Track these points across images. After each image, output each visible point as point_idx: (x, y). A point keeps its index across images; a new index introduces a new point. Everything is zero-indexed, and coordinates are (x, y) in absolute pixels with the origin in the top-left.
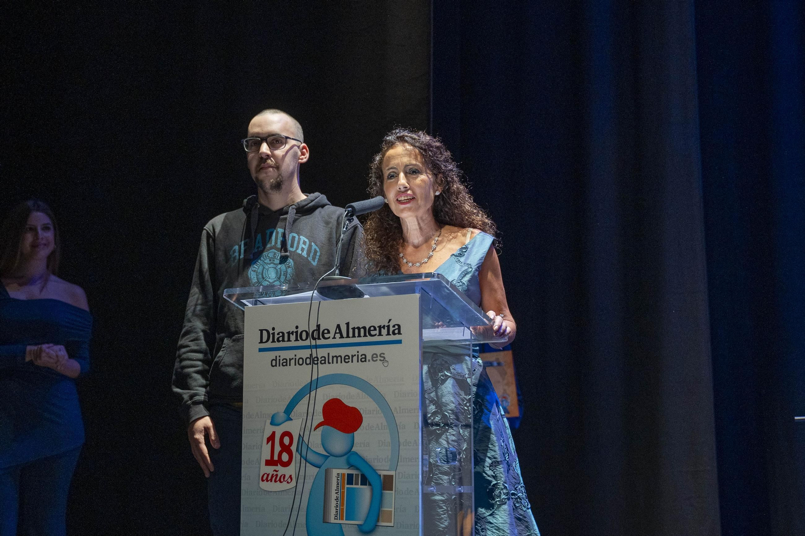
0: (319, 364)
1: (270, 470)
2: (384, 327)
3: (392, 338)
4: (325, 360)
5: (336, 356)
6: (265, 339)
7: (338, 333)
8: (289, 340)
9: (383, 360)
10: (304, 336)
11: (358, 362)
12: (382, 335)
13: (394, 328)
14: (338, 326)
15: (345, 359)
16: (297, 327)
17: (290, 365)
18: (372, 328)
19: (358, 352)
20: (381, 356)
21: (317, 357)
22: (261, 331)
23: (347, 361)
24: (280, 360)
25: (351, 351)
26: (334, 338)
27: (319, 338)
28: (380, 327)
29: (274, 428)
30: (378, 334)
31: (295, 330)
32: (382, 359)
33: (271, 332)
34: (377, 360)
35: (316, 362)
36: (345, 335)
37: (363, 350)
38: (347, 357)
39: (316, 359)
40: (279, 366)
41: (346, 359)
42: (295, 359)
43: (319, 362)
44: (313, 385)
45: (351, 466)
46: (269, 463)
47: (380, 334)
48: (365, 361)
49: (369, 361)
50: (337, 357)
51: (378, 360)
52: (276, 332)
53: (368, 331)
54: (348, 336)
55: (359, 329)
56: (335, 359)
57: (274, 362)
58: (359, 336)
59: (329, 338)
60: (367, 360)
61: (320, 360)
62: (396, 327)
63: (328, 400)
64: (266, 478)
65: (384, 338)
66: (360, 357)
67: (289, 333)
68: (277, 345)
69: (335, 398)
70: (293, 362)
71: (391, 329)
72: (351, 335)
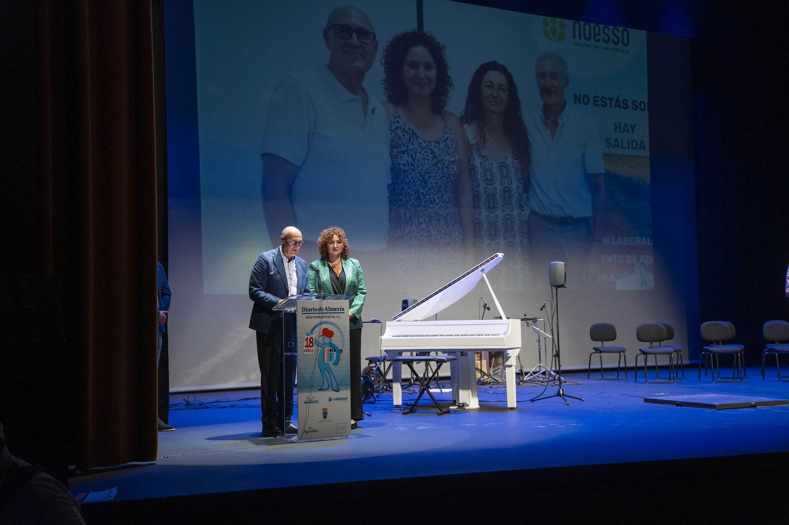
1: (307, 348)
3: (342, 311)
4: (322, 317)
5: (325, 316)
7: (326, 309)
8: (311, 311)
11: (332, 318)
17: (312, 318)
22: (303, 308)
24: (308, 316)
25: (330, 315)
28: (338, 308)
29: (308, 336)
31: (314, 308)
33: (306, 308)
34: (338, 318)
35: (320, 317)
37: (333, 315)
40: (308, 318)
41: (329, 317)
42: (313, 316)
44: (321, 324)
45: (331, 347)
46: (306, 346)
47: (338, 310)
53: (335, 309)
54: (329, 311)
58: (332, 311)
59: (324, 311)
60: (335, 317)
62: (343, 309)
64: (306, 351)
65: (340, 311)
68: (307, 312)
69: (326, 328)
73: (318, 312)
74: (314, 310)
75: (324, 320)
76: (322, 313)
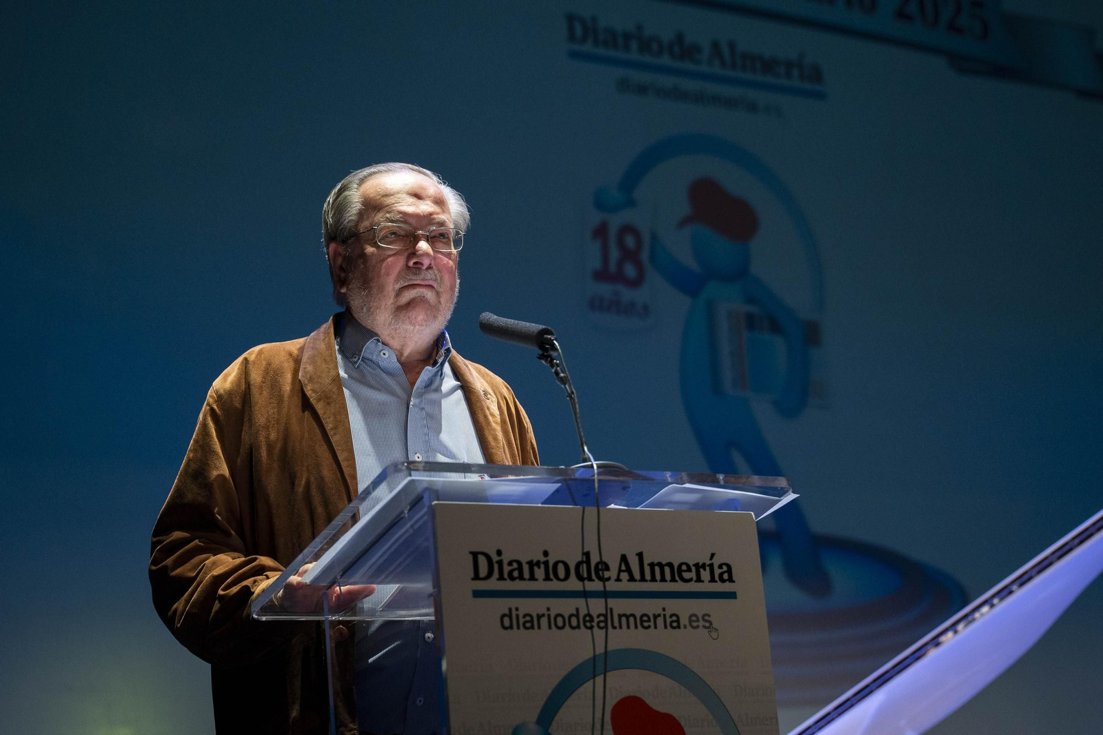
0: (596, 629)
2: (704, 566)
3: (719, 587)
4: (606, 621)
5: (624, 615)
6: (483, 571)
7: (623, 571)
8: (532, 578)
9: (709, 627)
10: (561, 573)
11: (666, 627)
12: (703, 581)
13: (721, 571)
14: (624, 559)
15: (642, 621)
16: (546, 554)
17: (539, 627)
18: (684, 567)
19: (664, 609)
20: (704, 620)
21: (589, 615)
22: (475, 555)
23: (646, 624)
24: (517, 616)
25: (650, 607)
26: (618, 580)
27: (590, 579)
28: (697, 565)
30: (695, 578)
31: (543, 559)
32: (707, 625)
33: (495, 558)
34: (697, 627)
35: (588, 624)
36: (637, 575)
37: (673, 606)
38: (645, 618)
39: (588, 618)
40: (518, 628)
41: (644, 621)
42: (549, 616)
43: (594, 624)
44: (599, 668)
47: (699, 580)
48: (679, 627)
49: (685, 627)
50: (627, 617)
51: (701, 627)
52: (506, 558)
53: (678, 572)
54: (643, 579)
55: (660, 564)
56: (624, 619)
57: (507, 622)
58: (663, 579)
59: (609, 579)
60: (682, 626)
61: (596, 620)
62: (725, 568)
63: (618, 699)
65: (706, 586)
66: (668, 620)
67: (530, 563)
68: (508, 585)
69: (632, 694)
70: (544, 621)
71: (717, 572)
72: (648, 576)
73: (574, 584)
74: (551, 572)
75: (622, 639)
76: (605, 595)
